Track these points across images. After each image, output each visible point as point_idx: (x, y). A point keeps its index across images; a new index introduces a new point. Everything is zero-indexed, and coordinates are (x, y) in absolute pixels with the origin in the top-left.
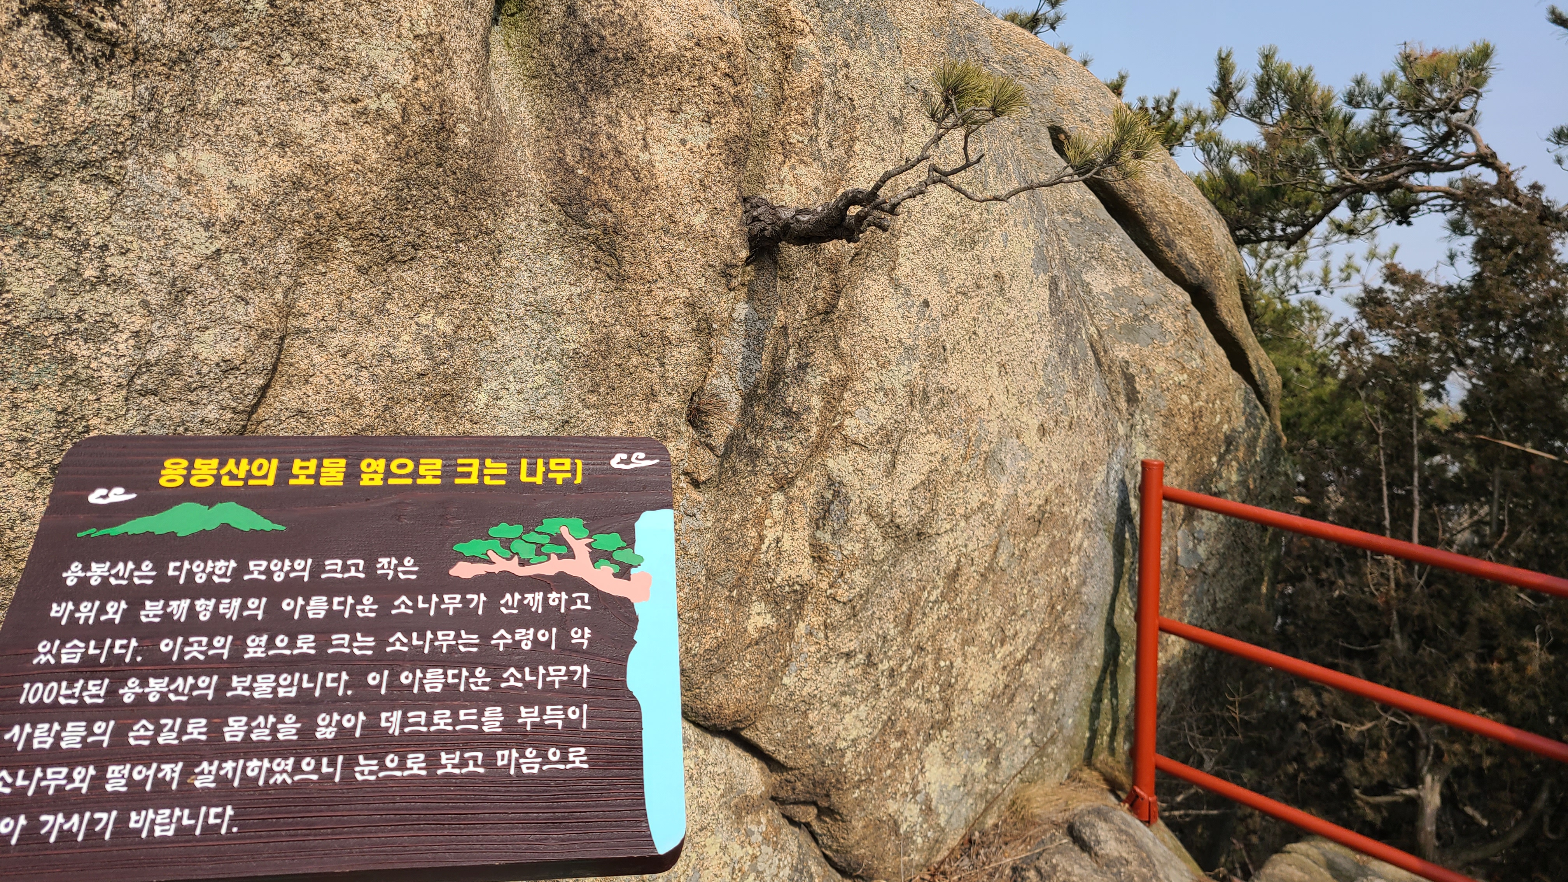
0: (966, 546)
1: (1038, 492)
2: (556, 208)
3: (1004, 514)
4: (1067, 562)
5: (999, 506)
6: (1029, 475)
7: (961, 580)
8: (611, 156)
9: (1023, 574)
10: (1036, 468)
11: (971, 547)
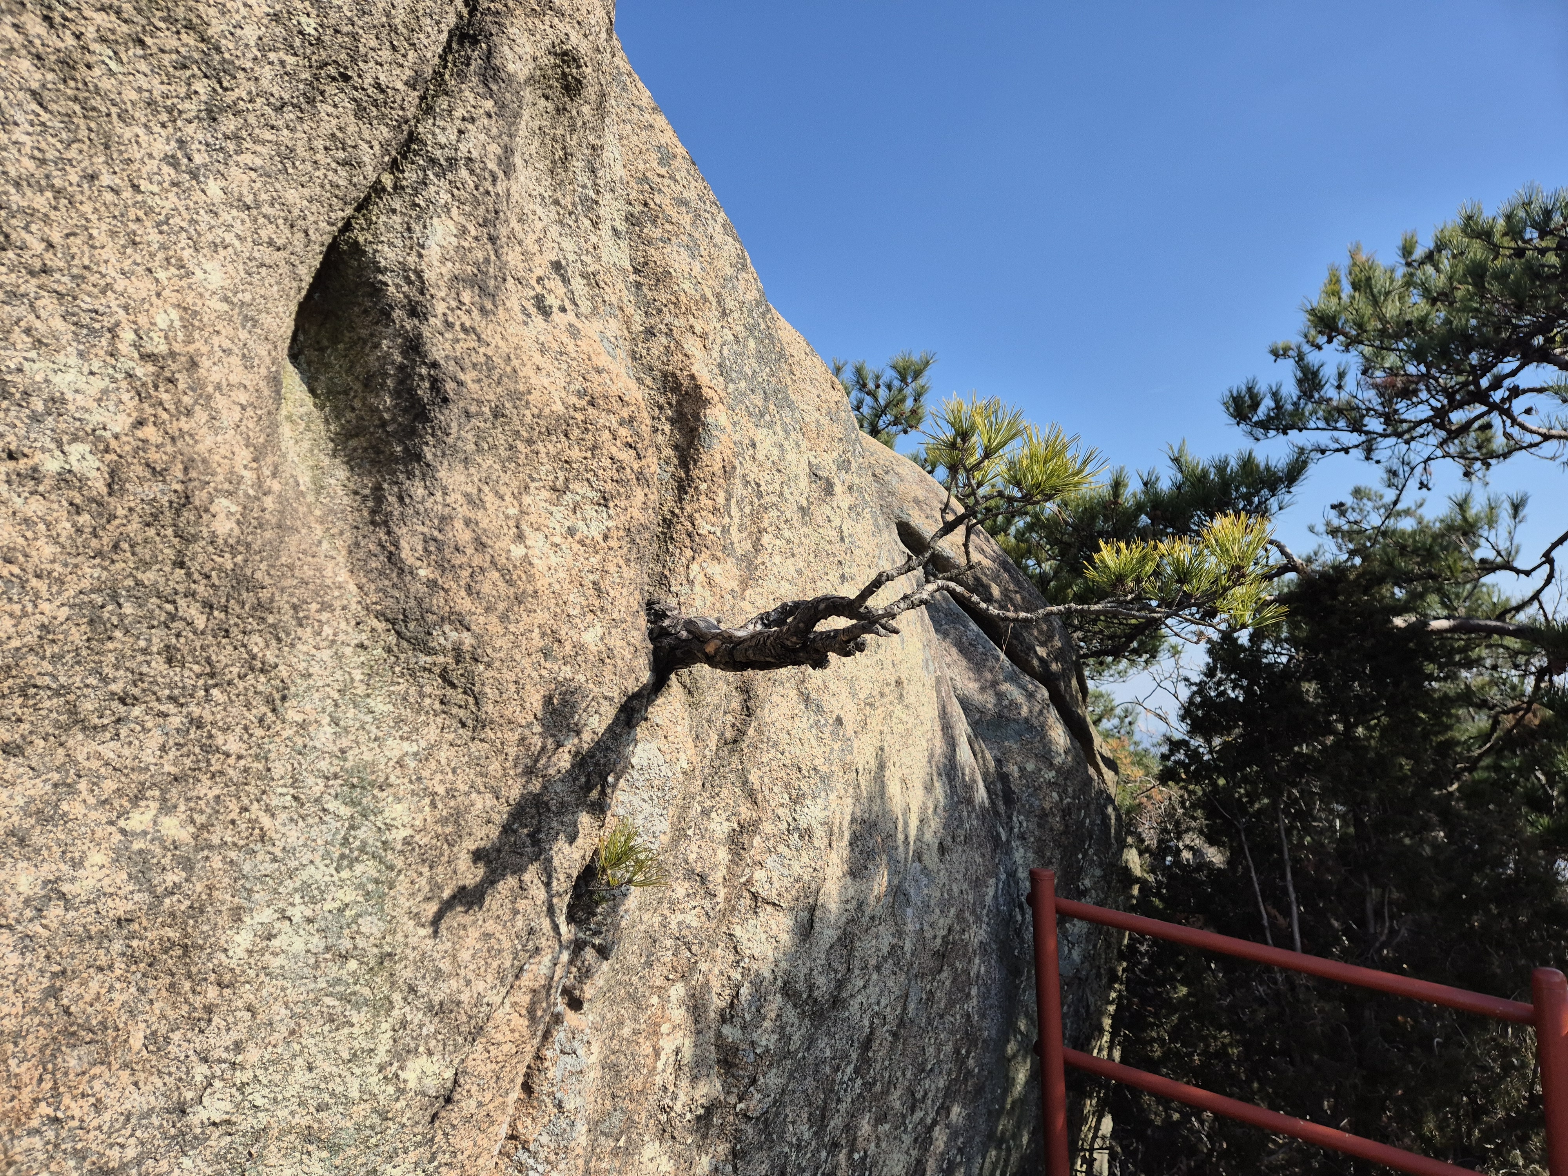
0: (878, 1003)
1: (942, 921)
2: (381, 626)
3: (913, 955)
4: (968, 995)
5: (908, 946)
6: (932, 903)
7: (875, 1045)
8: (470, 551)
9: (929, 1022)
10: (938, 894)
11: (883, 1002)
